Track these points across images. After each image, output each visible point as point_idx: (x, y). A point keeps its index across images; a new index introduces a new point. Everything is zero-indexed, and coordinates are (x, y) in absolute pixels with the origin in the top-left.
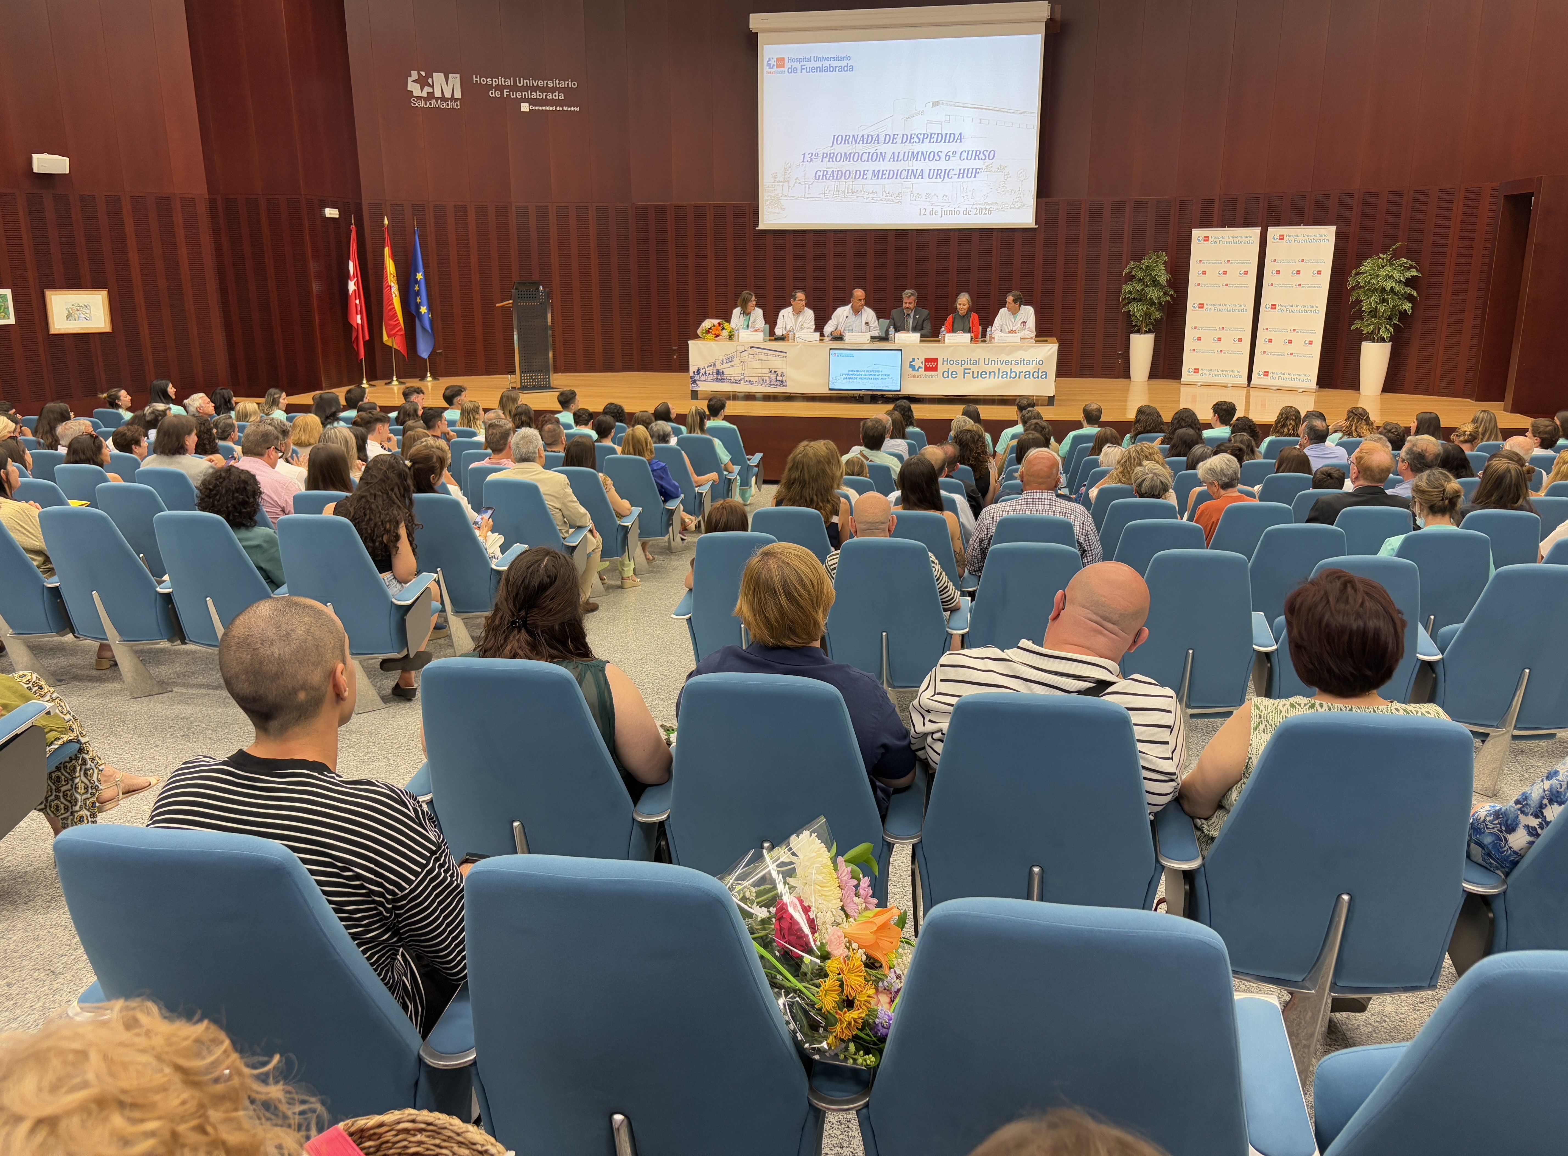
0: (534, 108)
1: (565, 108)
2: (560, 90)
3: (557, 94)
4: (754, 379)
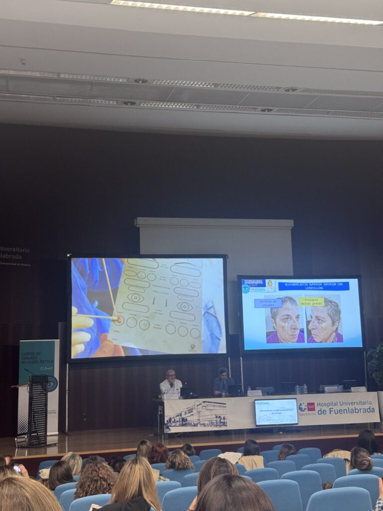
0: (4, 264)
2: (20, 254)
4: (206, 423)
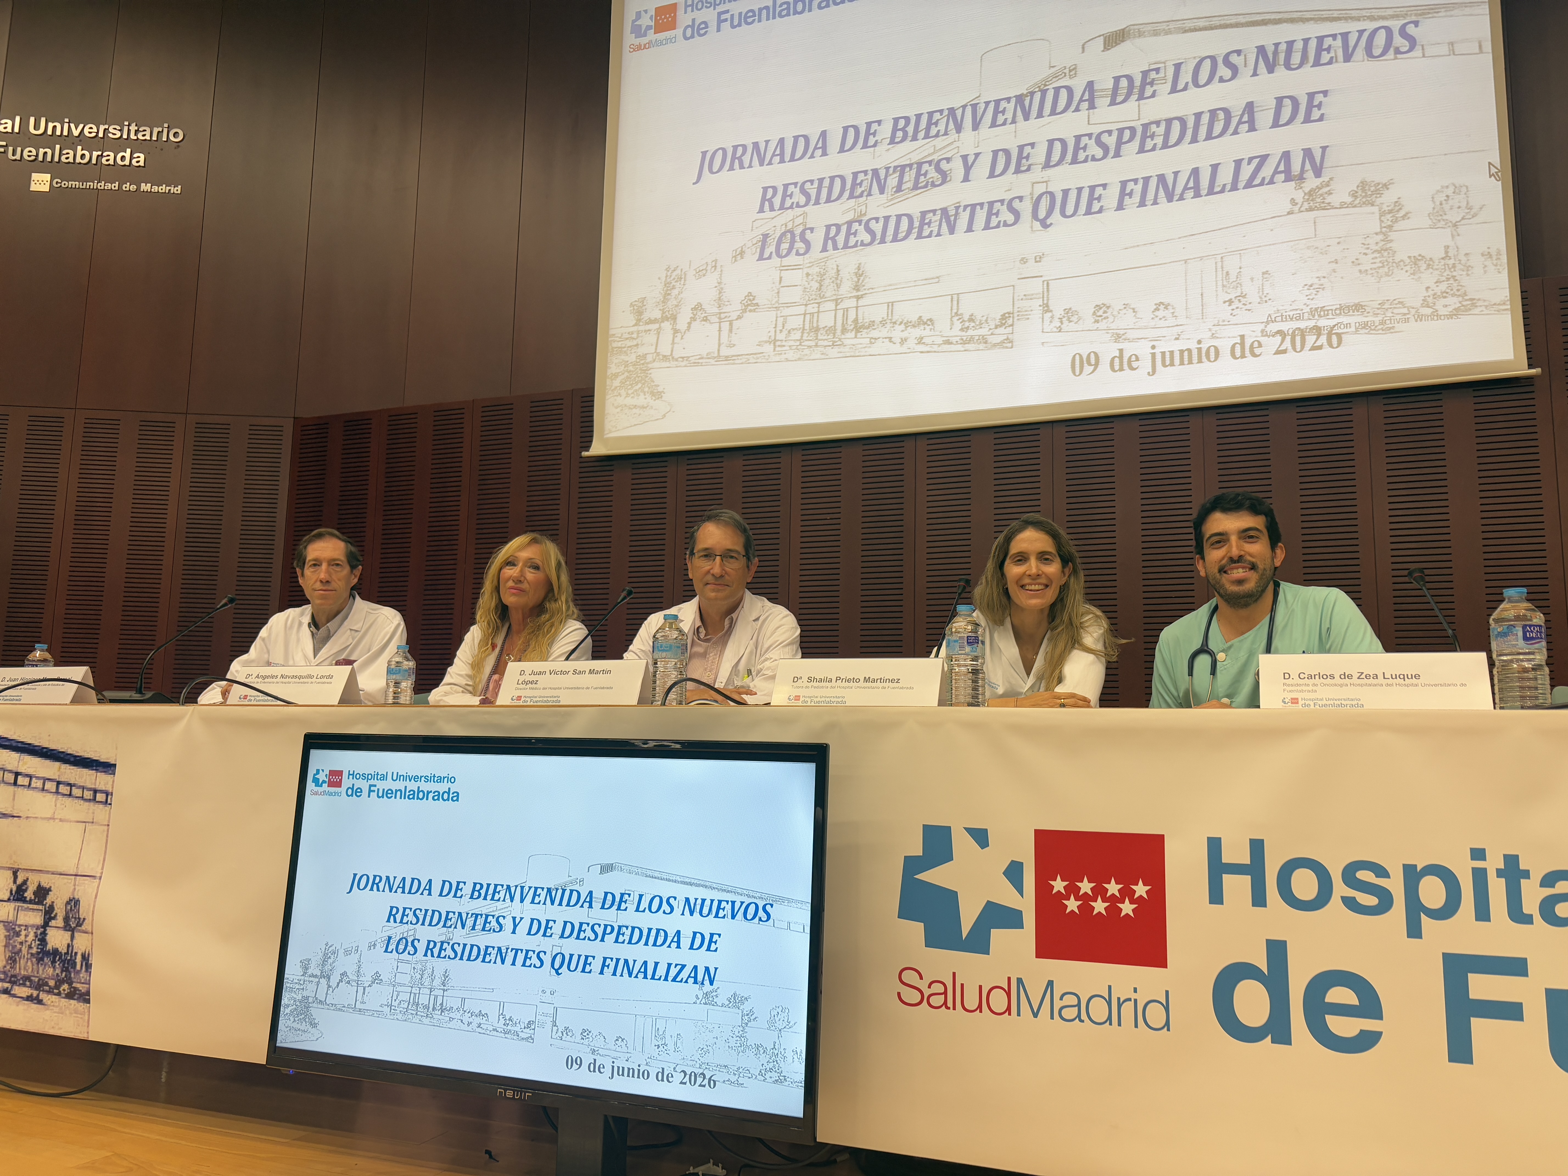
0: (65, 184)
1: (145, 187)
2: (137, 146)
3: (127, 155)
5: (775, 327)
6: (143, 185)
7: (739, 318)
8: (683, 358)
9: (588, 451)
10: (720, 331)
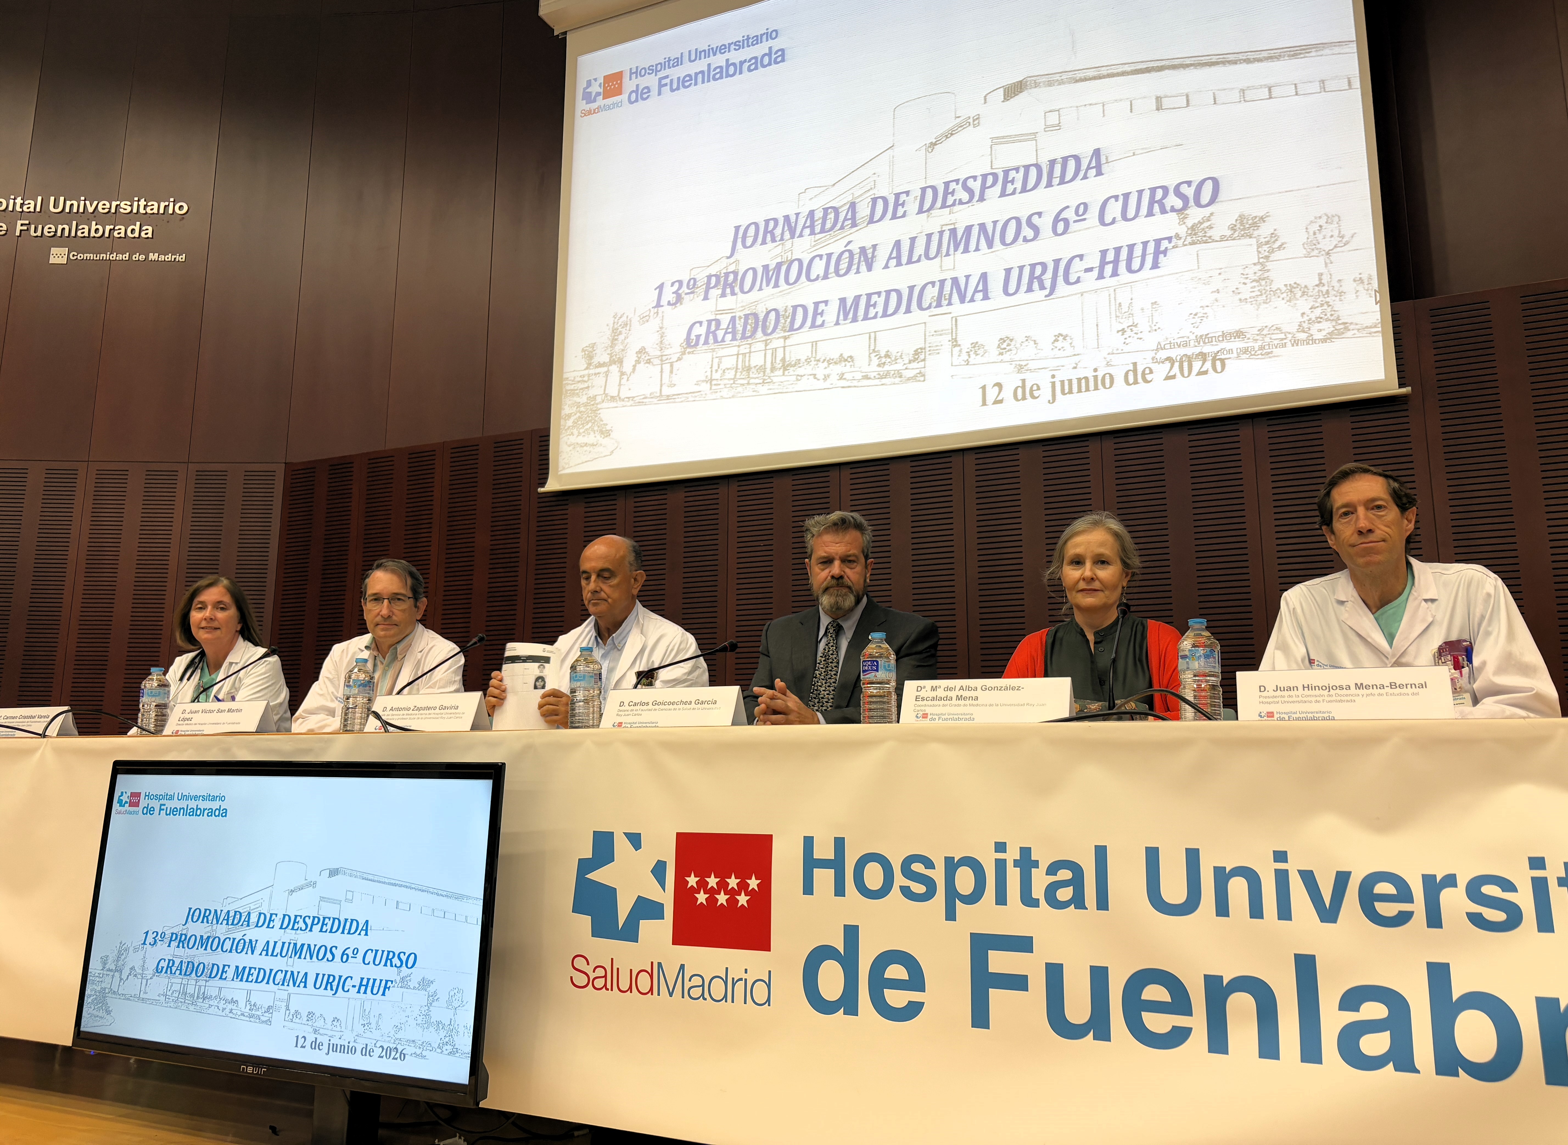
0: (81, 256)
1: (153, 257)
2: (146, 219)
3: (137, 228)
5: (711, 368)
6: (151, 254)
7: (679, 359)
8: (629, 398)
9: (544, 487)
10: (662, 372)
